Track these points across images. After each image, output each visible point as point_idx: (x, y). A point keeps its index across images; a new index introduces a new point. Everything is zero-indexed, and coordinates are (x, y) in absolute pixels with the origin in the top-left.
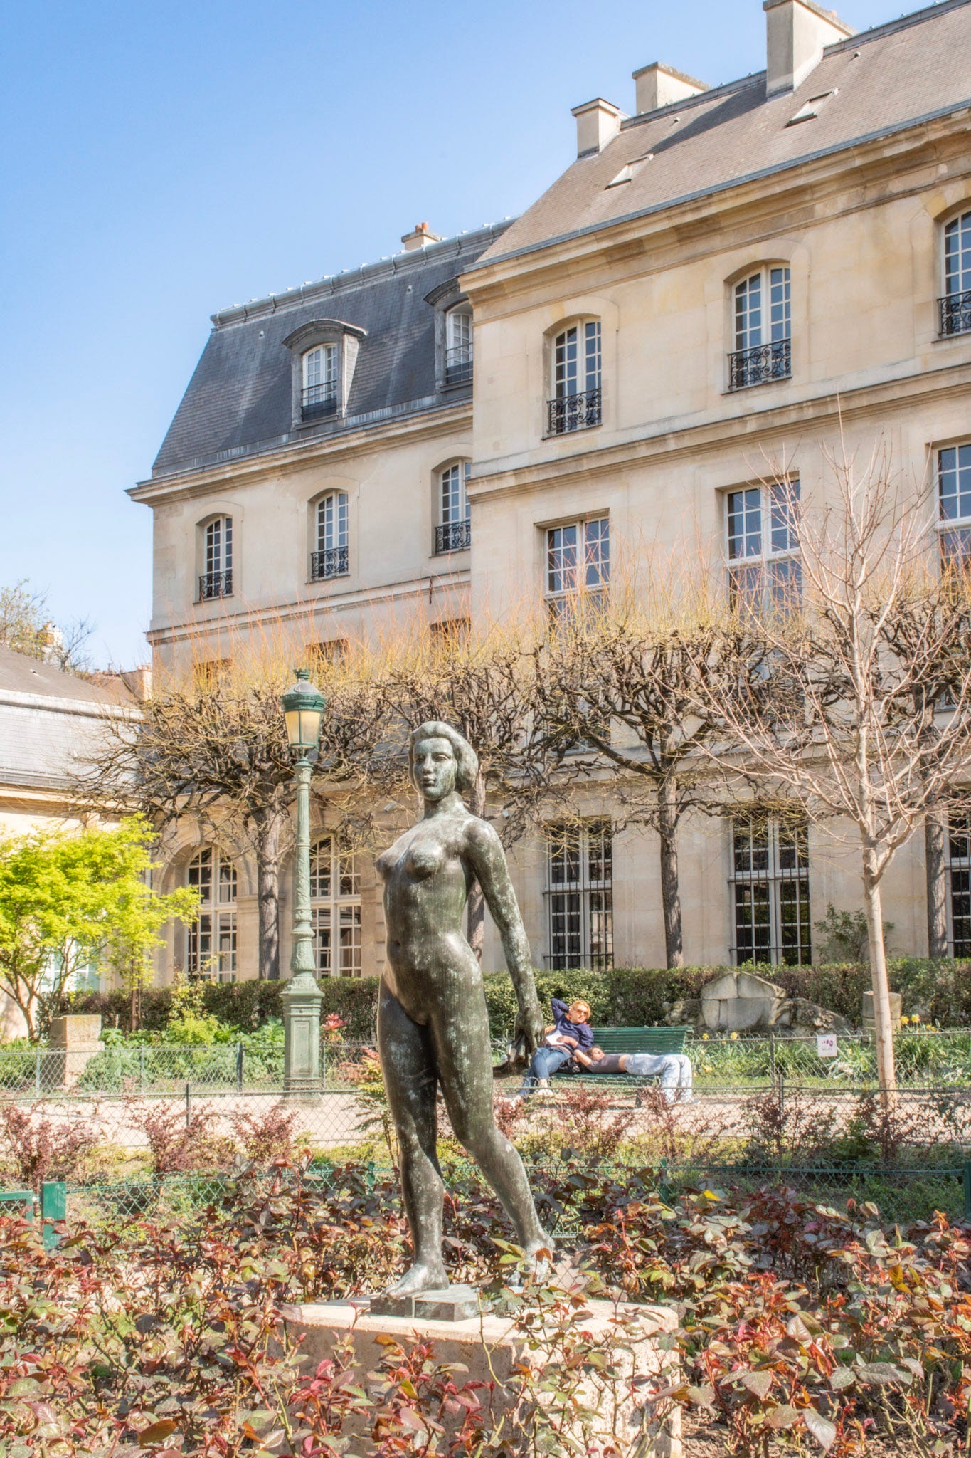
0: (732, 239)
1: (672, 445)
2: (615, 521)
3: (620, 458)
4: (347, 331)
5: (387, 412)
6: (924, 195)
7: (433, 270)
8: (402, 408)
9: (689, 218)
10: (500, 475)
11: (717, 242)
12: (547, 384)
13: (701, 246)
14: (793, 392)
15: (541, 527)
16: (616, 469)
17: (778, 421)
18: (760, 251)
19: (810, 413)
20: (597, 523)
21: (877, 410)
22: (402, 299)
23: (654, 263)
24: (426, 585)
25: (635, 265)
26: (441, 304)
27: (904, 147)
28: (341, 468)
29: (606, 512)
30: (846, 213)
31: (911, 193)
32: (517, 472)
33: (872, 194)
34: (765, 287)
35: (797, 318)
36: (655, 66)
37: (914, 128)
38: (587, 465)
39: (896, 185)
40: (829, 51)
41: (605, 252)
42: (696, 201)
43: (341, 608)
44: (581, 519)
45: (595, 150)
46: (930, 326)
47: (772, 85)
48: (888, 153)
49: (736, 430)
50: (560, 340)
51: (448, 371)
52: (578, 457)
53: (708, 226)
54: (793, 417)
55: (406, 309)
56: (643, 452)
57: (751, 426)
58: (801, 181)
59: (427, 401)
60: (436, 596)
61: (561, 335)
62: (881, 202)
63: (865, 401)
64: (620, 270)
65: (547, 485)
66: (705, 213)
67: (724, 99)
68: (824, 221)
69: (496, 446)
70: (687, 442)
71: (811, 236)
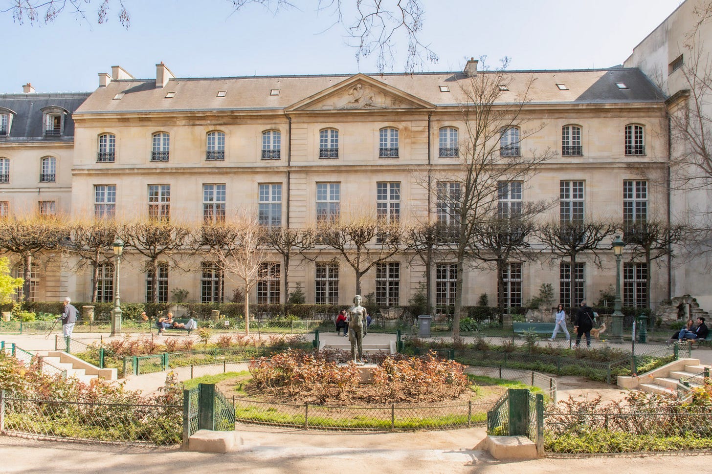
0: (154, 124)
1: (136, 171)
2: (118, 187)
3: (120, 172)
4: (11, 112)
5: (25, 138)
6: (204, 127)
7: (40, 101)
8: (30, 138)
9: (144, 116)
10: (83, 170)
11: (150, 123)
12: (98, 148)
13: (146, 123)
14: (170, 165)
15: (95, 185)
16: (119, 174)
17: (166, 171)
18: (162, 129)
19: (174, 171)
20: (112, 187)
21: (191, 174)
22: (29, 106)
23: (131, 124)
24: (38, 190)
25: (126, 124)
26: (45, 112)
27: (201, 115)
28: (7, 151)
29: (116, 185)
30: (185, 125)
31: (201, 125)
32: (89, 170)
33: (191, 123)
34: (162, 137)
35: (171, 147)
36: (118, 67)
37: (203, 112)
38: (110, 172)
39: (197, 122)
40: (170, 80)
41: (118, 119)
42: (146, 113)
43: (5, 192)
44: (107, 185)
45: (105, 86)
46: (205, 157)
47: (157, 85)
48: (197, 115)
49: (154, 171)
50: (101, 137)
51: (47, 131)
52: (108, 169)
53: (148, 119)
54: (170, 171)
55: (31, 110)
56: (127, 171)
57: (158, 171)
58: (175, 115)
59: (40, 138)
60: (41, 193)
61: (102, 136)
62: (194, 125)
63: (188, 171)
64: (121, 124)
65: (98, 175)
66: (147, 116)
67: (142, 83)
68: (179, 126)
69: (81, 161)
70: (140, 171)
71: (175, 128)
